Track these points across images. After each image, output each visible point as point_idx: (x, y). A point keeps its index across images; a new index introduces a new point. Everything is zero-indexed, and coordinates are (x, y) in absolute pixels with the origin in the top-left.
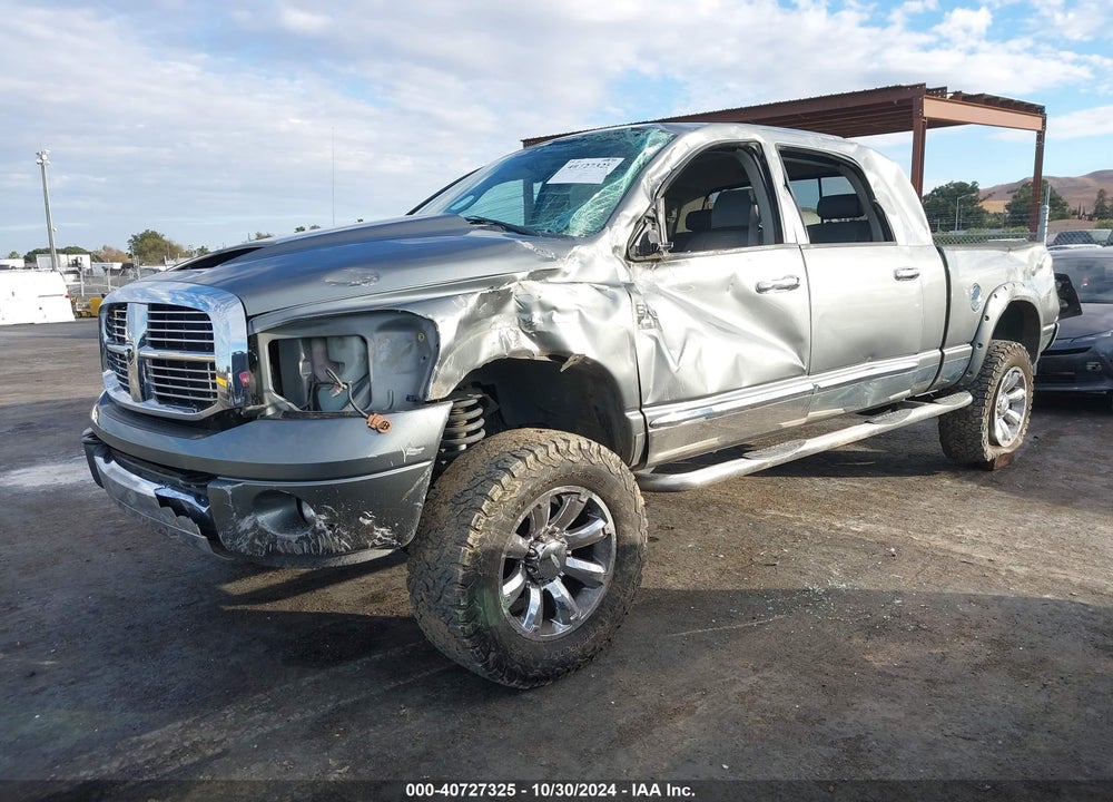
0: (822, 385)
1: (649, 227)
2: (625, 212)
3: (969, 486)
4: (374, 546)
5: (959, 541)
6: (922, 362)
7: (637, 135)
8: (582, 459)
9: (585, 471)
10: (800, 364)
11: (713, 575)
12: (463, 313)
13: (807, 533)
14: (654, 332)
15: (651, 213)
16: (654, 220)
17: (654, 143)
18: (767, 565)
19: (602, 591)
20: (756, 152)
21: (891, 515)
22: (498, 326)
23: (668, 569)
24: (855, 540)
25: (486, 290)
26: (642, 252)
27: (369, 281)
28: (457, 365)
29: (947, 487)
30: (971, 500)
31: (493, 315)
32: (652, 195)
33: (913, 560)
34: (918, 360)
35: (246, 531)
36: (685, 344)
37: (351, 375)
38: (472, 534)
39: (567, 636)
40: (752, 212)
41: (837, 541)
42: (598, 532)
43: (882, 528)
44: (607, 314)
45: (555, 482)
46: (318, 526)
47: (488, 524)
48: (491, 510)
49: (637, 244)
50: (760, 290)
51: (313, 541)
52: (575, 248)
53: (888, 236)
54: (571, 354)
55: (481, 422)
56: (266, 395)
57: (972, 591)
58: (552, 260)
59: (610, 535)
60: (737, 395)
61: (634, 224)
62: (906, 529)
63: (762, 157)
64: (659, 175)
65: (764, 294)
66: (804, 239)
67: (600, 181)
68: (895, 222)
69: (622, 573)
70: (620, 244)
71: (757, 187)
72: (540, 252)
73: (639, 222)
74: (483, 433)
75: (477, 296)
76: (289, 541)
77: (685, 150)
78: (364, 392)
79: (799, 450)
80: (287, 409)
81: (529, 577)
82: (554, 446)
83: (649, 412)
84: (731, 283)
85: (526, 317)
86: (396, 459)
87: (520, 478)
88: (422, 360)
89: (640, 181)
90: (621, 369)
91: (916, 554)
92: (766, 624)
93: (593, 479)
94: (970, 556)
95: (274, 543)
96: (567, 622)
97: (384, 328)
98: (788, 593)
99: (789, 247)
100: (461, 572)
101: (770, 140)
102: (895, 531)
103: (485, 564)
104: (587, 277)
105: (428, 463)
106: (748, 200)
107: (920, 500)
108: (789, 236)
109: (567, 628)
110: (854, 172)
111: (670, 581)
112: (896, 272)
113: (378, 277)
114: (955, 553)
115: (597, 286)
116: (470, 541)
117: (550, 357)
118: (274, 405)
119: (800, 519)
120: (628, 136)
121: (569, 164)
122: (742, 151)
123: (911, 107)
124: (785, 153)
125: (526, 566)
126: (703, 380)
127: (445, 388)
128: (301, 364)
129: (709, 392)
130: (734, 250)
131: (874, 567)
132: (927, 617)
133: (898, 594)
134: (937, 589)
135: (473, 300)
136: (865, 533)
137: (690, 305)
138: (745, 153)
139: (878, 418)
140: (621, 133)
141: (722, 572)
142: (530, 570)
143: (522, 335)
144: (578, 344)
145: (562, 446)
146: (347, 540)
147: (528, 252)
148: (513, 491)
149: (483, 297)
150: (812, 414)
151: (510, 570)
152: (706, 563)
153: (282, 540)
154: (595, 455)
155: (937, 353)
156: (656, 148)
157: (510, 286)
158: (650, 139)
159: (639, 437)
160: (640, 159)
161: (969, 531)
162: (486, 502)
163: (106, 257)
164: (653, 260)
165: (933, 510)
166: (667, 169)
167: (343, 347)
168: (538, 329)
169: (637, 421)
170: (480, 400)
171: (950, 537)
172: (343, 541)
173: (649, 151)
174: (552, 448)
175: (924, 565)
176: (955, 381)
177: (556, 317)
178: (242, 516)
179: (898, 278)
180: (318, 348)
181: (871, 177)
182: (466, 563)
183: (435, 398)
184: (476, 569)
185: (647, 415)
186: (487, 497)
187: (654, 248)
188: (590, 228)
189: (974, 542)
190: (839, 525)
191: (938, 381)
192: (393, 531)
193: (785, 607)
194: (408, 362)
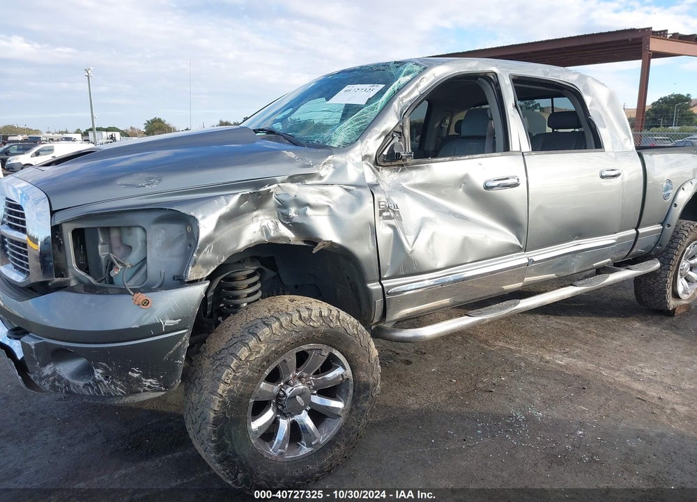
0: (536, 259)
1: (396, 140)
2: (376, 129)
3: (654, 329)
4: (145, 391)
5: (637, 378)
6: (620, 240)
7: (397, 67)
8: (321, 325)
9: (325, 333)
10: (518, 244)
11: (444, 397)
12: (224, 209)
13: (523, 364)
14: (392, 222)
15: (398, 129)
16: (401, 134)
17: (409, 73)
18: (486, 391)
19: (340, 421)
20: (492, 80)
21: (589, 351)
22: (260, 218)
23: (411, 390)
24: (557, 372)
25: (248, 191)
26: (388, 159)
27: (153, 183)
28: (216, 251)
29: (637, 329)
30: (654, 341)
31: (256, 210)
32: (401, 115)
33: (599, 394)
34: (617, 237)
35: (48, 376)
36: (420, 231)
37: (134, 257)
38: (222, 386)
39: (308, 456)
40: (489, 125)
41: (544, 371)
42: (338, 377)
43: (580, 363)
44: (352, 209)
45: (297, 343)
46: (96, 377)
47: (235, 378)
48: (238, 367)
49: (385, 153)
50: (487, 188)
51: (95, 387)
52: (330, 157)
53: (598, 145)
54: (321, 240)
55: (259, 286)
56: (70, 271)
57: (641, 426)
58: (309, 166)
59: (348, 379)
60: (461, 269)
61: (383, 137)
62: (598, 365)
63: (498, 84)
64: (409, 99)
65: (491, 191)
66: (526, 147)
67: (364, 103)
68: (604, 133)
69: (357, 408)
70: (370, 153)
71: (492, 106)
72: (300, 161)
73: (388, 135)
74: (260, 294)
75: (237, 197)
76: (78, 386)
77: (433, 78)
78: (143, 271)
79: (513, 309)
80: (87, 282)
81: (278, 411)
82: (297, 315)
83: (386, 283)
84: (464, 181)
85: (284, 211)
86: (156, 328)
87: (266, 341)
88: (188, 247)
89: (393, 102)
90: (363, 250)
91: (602, 388)
92: (472, 447)
93: (334, 338)
94: (644, 393)
95: (68, 386)
96: (309, 445)
97: (160, 221)
98: (496, 418)
99: (514, 154)
100: (212, 415)
101: (505, 71)
102: (590, 366)
103: (232, 409)
104: (340, 180)
105: (185, 331)
106: (486, 117)
107: (613, 339)
108: (514, 146)
109: (310, 450)
110: (574, 94)
111: (410, 401)
112: (601, 172)
113: (160, 181)
114: (633, 390)
115: (345, 187)
116: (220, 391)
117: (305, 242)
118: (77, 278)
119: (520, 352)
120: (392, 68)
121: (347, 88)
122: (483, 80)
123: (641, 43)
124: (518, 81)
125: (277, 404)
126: (434, 258)
127: (204, 270)
128: (100, 247)
129: (438, 267)
130: (467, 157)
131: (567, 398)
132: (601, 451)
133: (582, 425)
134: (613, 423)
135: (234, 200)
136: (566, 367)
137: (428, 199)
138: (485, 81)
139: (581, 282)
140: (386, 65)
141: (451, 395)
142: (280, 408)
143: (280, 225)
144: (327, 232)
145: (305, 314)
146: (122, 388)
147: (291, 160)
148: (258, 352)
149: (244, 198)
150: (527, 279)
151: (259, 409)
152: (441, 387)
153: (74, 384)
154: (334, 320)
155: (633, 232)
156: (408, 78)
157: (270, 187)
158: (405, 70)
159: (379, 302)
160: (395, 85)
161: (647, 371)
162: (235, 361)
163: (131, 133)
164: (399, 165)
165: (622, 349)
166: (416, 93)
167: (130, 235)
168: (294, 220)
169: (376, 290)
170: (257, 270)
171: (630, 374)
172: (118, 389)
173: (403, 80)
174: (296, 316)
175: (607, 399)
176: (648, 251)
177: (309, 211)
178: (44, 365)
179: (602, 177)
180: (115, 234)
181: (588, 99)
182: (216, 409)
183: (195, 278)
184: (224, 413)
185: (384, 285)
186: (236, 357)
187: (398, 156)
188: (347, 141)
189: (650, 381)
190: (548, 358)
191: (634, 251)
192: (159, 381)
193: (491, 431)
194: (179, 248)
